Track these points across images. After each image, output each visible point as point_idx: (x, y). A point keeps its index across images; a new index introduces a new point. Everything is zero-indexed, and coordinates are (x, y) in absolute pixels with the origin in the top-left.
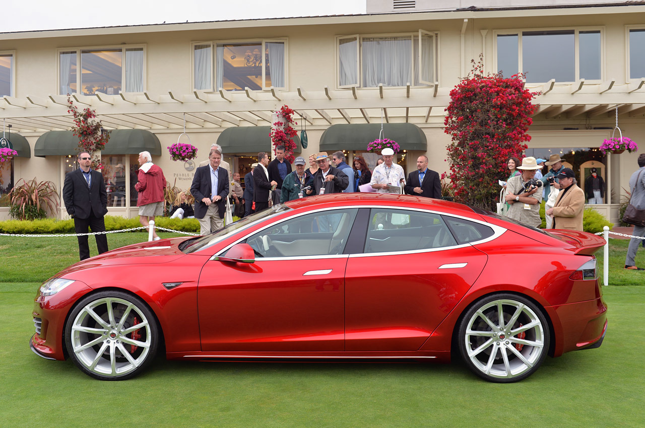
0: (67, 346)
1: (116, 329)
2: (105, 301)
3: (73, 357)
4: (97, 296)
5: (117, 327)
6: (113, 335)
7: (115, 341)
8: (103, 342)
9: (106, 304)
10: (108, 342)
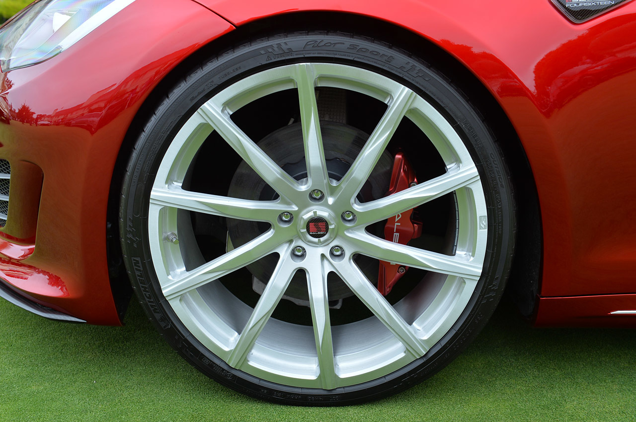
0: (133, 272)
1: (331, 200)
2: (291, 81)
3: (158, 316)
4: (255, 54)
5: (333, 191)
6: (318, 227)
7: (326, 251)
8: (276, 256)
9: (295, 91)
10: (298, 254)
